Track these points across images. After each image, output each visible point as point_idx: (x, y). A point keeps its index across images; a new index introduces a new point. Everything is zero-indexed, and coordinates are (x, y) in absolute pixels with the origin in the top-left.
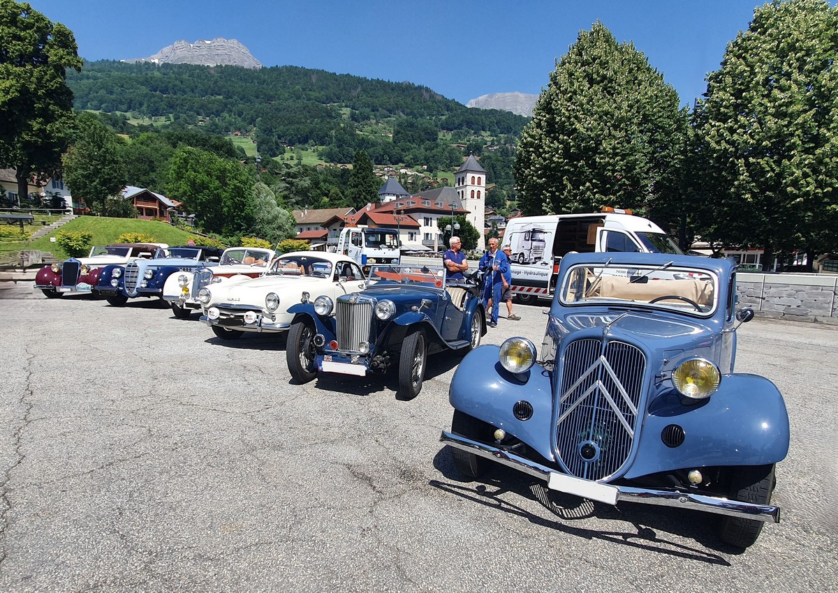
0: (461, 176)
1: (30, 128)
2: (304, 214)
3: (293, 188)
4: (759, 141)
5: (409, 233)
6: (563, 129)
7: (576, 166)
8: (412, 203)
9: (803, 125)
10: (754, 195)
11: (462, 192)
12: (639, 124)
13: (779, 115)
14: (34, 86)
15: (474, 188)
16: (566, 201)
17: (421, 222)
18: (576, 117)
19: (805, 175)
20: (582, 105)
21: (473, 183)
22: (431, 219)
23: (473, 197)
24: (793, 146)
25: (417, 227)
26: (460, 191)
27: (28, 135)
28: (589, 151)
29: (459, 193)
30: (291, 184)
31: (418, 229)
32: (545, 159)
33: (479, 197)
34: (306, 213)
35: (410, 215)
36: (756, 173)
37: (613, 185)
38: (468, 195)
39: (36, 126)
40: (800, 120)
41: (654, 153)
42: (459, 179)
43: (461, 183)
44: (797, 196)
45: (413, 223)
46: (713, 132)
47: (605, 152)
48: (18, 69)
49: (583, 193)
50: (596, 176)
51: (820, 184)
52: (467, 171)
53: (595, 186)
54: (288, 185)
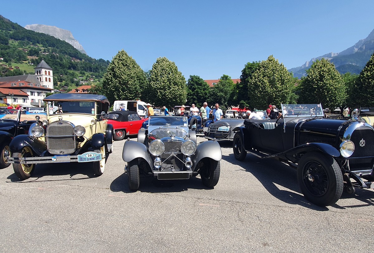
0: (38, 70)
4: (161, 87)
5: (23, 99)
6: (118, 77)
7: (123, 87)
8: (22, 84)
9: (167, 85)
10: (161, 97)
11: (40, 78)
12: (137, 78)
13: (163, 82)
15: (46, 77)
16: (121, 95)
17: (29, 93)
18: (121, 74)
19: (169, 94)
20: (122, 71)
21: (46, 74)
22: (34, 92)
23: (46, 81)
24: (166, 88)
25: (27, 96)
26: (39, 77)
28: (126, 84)
29: (38, 78)
31: (28, 97)
32: (114, 84)
33: (50, 81)
35: (21, 90)
36: (161, 93)
37: (132, 92)
38: (44, 79)
40: (167, 84)
41: (140, 85)
42: (37, 71)
43: (39, 73)
44: (168, 98)
45: (25, 94)
46: (153, 84)
47: (129, 84)
49: (125, 94)
50: (128, 90)
51: (171, 96)
52: (42, 68)
53: (128, 92)
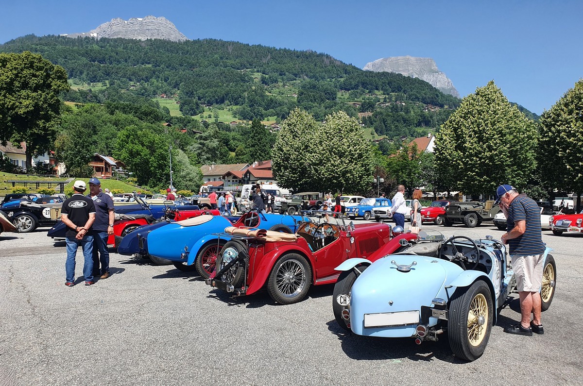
1: (38, 126)
2: (212, 168)
3: (205, 148)
14: (42, 102)
27: (37, 130)
30: (203, 144)
34: (213, 167)
39: (41, 123)
48: (34, 94)
54: (201, 146)
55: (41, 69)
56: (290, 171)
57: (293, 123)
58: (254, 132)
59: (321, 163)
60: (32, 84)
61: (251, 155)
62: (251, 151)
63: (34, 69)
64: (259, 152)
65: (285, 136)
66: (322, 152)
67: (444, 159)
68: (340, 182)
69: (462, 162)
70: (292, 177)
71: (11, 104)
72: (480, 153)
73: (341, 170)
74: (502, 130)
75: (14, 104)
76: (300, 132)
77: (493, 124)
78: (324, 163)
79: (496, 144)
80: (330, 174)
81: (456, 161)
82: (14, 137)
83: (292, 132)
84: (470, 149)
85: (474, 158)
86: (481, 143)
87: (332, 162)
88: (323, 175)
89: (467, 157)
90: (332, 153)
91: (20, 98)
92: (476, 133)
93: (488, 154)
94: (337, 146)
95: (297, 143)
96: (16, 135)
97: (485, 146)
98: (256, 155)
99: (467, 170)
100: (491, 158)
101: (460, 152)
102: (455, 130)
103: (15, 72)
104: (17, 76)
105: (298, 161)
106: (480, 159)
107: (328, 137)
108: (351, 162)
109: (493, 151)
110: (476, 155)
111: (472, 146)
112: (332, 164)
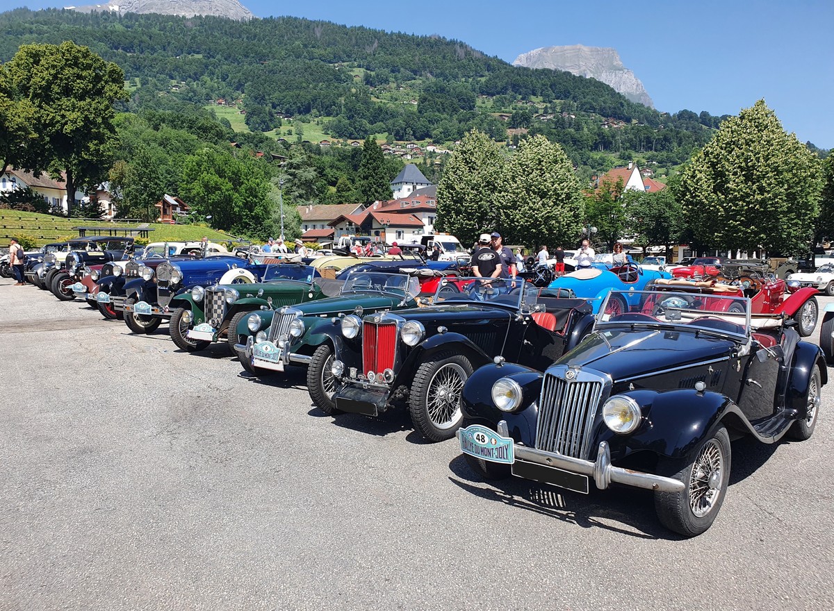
1: (87, 149)
2: (309, 209)
5: (413, 232)
8: (417, 202)
14: (93, 115)
17: (425, 221)
25: (421, 227)
27: (86, 154)
30: (294, 175)
34: (311, 208)
35: (414, 214)
39: (92, 146)
45: (418, 223)
48: (82, 103)
54: (291, 177)
55: (88, 67)
56: (465, 217)
57: (468, 151)
58: (368, 157)
59: (514, 206)
60: (77, 90)
61: (363, 191)
62: (362, 186)
63: (78, 67)
64: (375, 186)
65: (458, 168)
66: (516, 191)
67: (697, 204)
68: (541, 232)
69: (723, 207)
70: (467, 224)
71: (49, 117)
72: (748, 195)
73: (543, 216)
74: (779, 166)
75: (54, 118)
76: (479, 163)
77: (767, 159)
78: (519, 206)
79: (769, 185)
80: (527, 221)
81: (714, 206)
82: (54, 165)
83: (467, 162)
84: (735, 190)
85: (740, 203)
86: (750, 183)
87: (531, 205)
88: (517, 221)
89: (731, 201)
90: (531, 192)
91: (60, 110)
92: (742, 169)
93: (759, 197)
94: (536, 183)
95: (476, 178)
96: (55, 162)
97: (754, 187)
98: (370, 190)
99: (728, 217)
100: (763, 203)
101: (720, 194)
102: (713, 165)
103: (53, 72)
104: (55, 77)
105: (477, 203)
106: (748, 203)
107: (524, 170)
108: (555, 204)
109: (765, 194)
110: (742, 198)
111: (738, 186)
112: (531, 208)
